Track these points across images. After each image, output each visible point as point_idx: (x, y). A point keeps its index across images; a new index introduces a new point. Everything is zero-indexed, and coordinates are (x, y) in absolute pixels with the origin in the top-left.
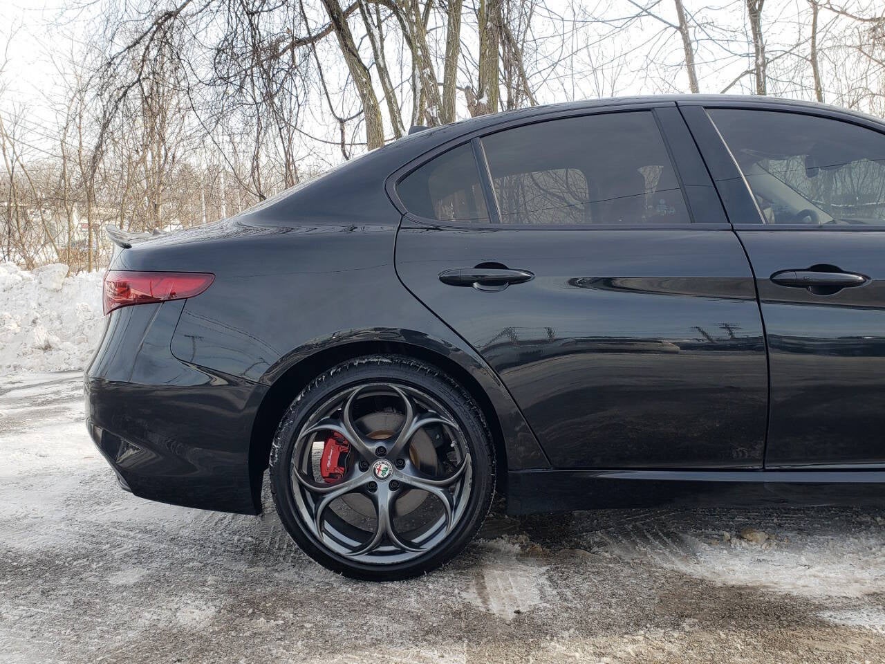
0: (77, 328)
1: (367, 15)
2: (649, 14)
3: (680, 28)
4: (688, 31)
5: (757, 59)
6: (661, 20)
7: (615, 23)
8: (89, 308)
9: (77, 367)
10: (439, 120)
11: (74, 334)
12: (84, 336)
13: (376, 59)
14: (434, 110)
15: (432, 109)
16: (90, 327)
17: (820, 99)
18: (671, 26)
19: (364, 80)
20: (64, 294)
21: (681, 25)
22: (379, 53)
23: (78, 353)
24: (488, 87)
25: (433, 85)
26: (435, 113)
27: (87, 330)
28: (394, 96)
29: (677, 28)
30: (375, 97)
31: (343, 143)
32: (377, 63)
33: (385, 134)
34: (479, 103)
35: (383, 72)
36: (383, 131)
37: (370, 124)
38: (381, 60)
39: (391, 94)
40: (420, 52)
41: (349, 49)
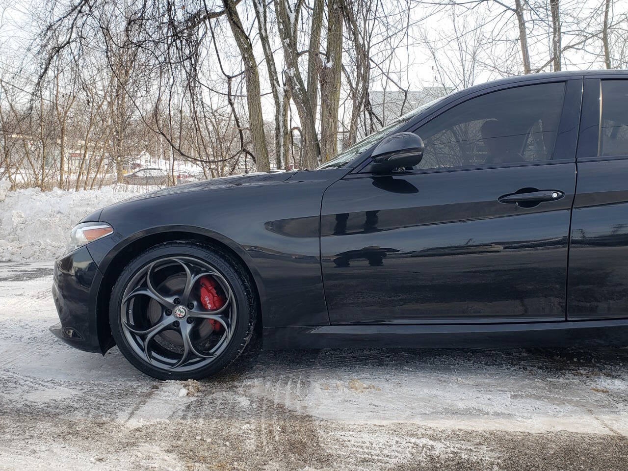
0: (12, 230)
3: (515, 11)
4: (523, 13)
5: (554, 37)
6: (503, 5)
7: (468, 5)
8: (23, 215)
9: (8, 259)
10: (295, 78)
11: (9, 234)
12: (16, 236)
13: (260, 30)
14: (292, 72)
15: (290, 71)
16: (21, 229)
17: (608, 66)
18: (509, 8)
19: (246, 46)
20: (6, 204)
21: (517, 8)
22: (262, 26)
23: (10, 249)
24: (333, 54)
25: (291, 52)
26: (292, 74)
27: (19, 231)
28: (273, 60)
29: (513, 10)
30: (254, 60)
31: (229, 95)
32: (261, 34)
33: (261, 88)
34: (325, 67)
35: (264, 40)
36: (259, 86)
37: (249, 82)
38: (263, 31)
39: (270, 57)
40: (282, 27)
41: (234, 22)
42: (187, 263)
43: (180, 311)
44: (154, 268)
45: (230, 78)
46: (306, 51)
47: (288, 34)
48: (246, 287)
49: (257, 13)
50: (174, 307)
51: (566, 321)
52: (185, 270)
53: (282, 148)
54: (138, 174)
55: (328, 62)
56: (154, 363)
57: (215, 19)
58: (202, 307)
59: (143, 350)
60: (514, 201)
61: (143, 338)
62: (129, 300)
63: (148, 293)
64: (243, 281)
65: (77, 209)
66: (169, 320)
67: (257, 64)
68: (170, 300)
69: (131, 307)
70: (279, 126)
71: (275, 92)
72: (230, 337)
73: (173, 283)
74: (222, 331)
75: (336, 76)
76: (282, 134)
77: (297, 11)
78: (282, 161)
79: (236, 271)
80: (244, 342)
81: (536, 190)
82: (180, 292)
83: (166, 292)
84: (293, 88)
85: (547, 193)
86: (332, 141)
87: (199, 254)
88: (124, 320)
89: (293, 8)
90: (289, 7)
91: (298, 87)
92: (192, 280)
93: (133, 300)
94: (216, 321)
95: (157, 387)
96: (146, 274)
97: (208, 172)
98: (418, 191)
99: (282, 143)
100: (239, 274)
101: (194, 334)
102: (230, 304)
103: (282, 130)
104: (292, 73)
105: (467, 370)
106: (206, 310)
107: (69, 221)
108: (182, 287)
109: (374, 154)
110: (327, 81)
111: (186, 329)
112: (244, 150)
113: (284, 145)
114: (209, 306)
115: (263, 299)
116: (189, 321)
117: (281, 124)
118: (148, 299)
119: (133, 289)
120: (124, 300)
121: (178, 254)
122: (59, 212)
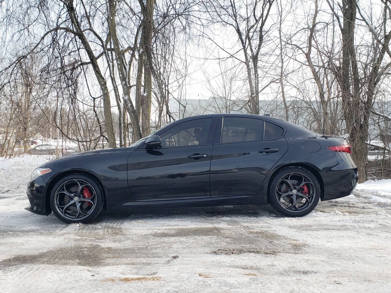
1: (108, 57)
2: (233, 57)
6: (239, 60)
10: (128, 101)
13: (110, 74)
18: (242, 62)
19: (103, 83)
22: (112, 72)
24: (147, 89)
25: (126, 88)
28: (117, 89)
29: (245, 63)
30: (107, 90)
31: (94, 107)
32: (111, 76)
33: (111, 104)
34: (143, 96)
35: (113, 79)
36: (110, 103)
37: (104, 100)
38: (112, 75)
39: (116, 88)
40: (121, 75)
41: (97, 71)
42: (79, 181)
43: (76, 199)
44: (67, 183)
45: (94, 99)
46: (135, 85)
47: (125, 78)
48: (100, 189)
49: (109, 65)
50: (74, 197)
51: (211, 197)
52: (78, 184)
53: (123, 134)
54: (37, 148)
55: (144, 93)
56: (67, 218)
57: (86, 66)
58: (84, 197)
59: (63, 213)
60: (192, 158)
61: (62, 209)
62: (57, 195)
63: (64, 192)
64: (99, 188)
65: (13, 167)
66: (72, 202)
67: (109, 92)
68: (73, 195)
69: (58, 198)
70: (121, 123)
71: (118, 105)
72: (94, 208)
73: (73, 189)
74: (92, 205)
75: (149, 100)
76: (122, 127)
77: (130, 65)
78: (123, 141)
79: (97, 184)
80: (100, 209)
81: (199, 154)
82: (76, 192)
83: (71, 192)
84: (127, 105)
85: (202, 155)
86: (147, 131)
87: (83, 178)
88: (55, 202)
89: (127, 63)
90: (126, 63)
91: (129, 105)
92: (80, 187)
93: (59, 195)
94: (89, 202)
95: (68, 225)
96: (64, 185)
97: (82, 147)
98: (163, 154)
99: (123, 132)
100: (98, 185)
101: (81, 207)
102: (95, 196)
103: (122, 125)
104: (126, 98)
105: (180, 218)
106: (86, 198)
107: (9, 174)
108: (77, 190)
109: (146, 142)
110: (144, 102)
111: (78, 205)
112: (102, 136)
113: (124, 133)
114: (87, 197)
115: (107, 197)
116: (79, 202)
117: (122, 122)
118: (65, 194)
119: (59, 191)
120: (55, 195)
121: (75, 178)
122: (3, 169)
